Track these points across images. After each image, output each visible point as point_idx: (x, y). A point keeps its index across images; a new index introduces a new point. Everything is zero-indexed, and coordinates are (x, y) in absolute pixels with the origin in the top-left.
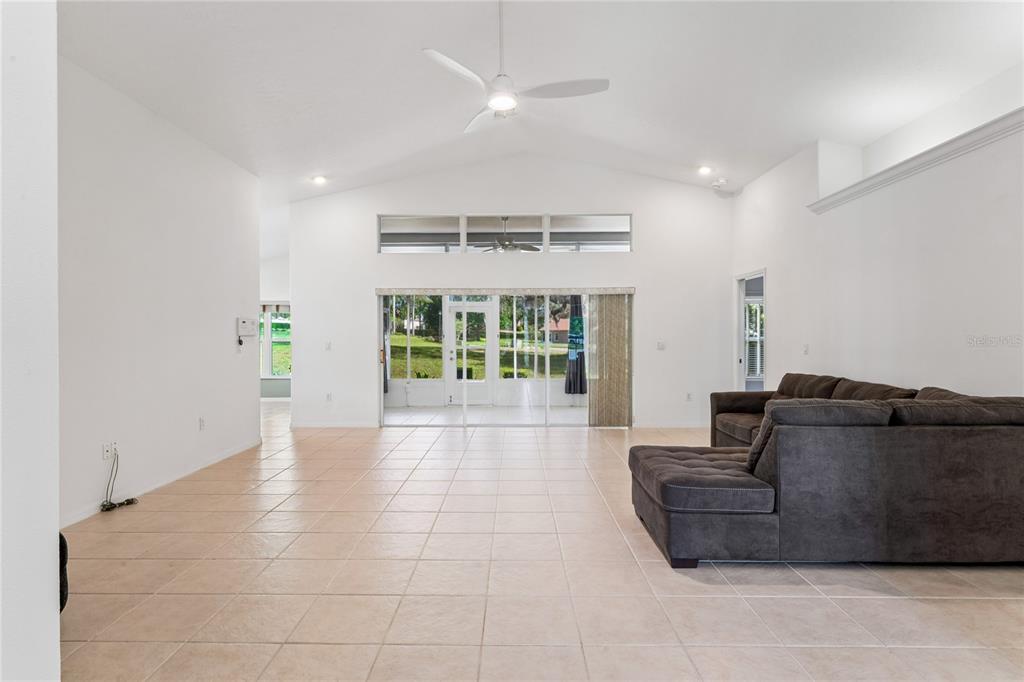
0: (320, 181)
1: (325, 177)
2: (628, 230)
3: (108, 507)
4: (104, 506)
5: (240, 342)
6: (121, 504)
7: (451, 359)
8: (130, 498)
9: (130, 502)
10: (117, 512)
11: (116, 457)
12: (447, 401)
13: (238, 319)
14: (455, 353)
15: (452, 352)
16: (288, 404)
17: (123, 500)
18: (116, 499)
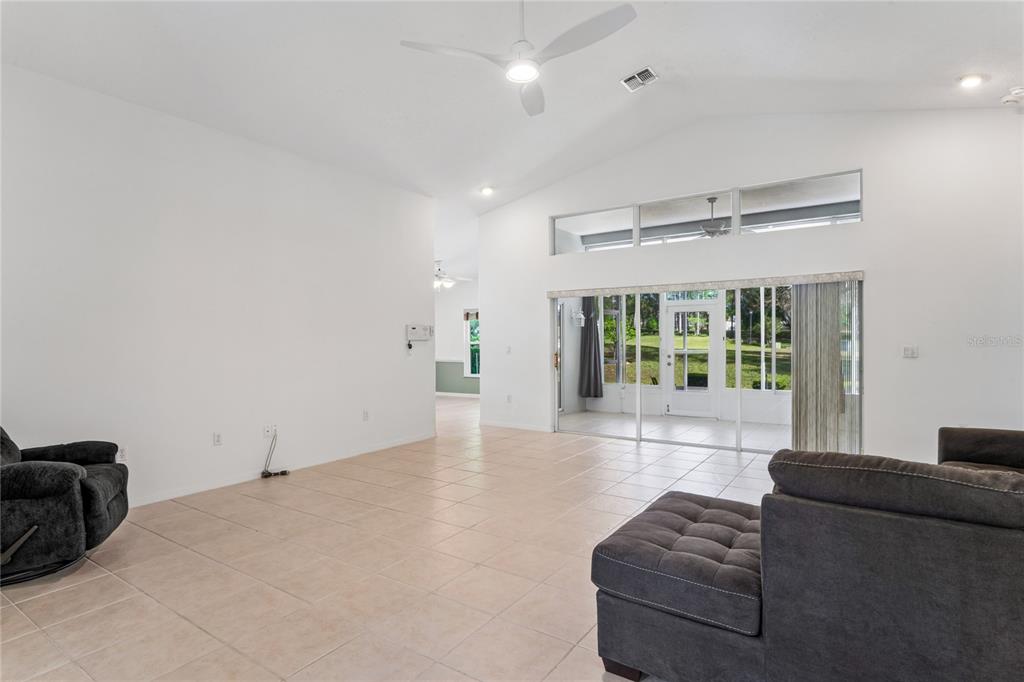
0: (487, 192)
1: (491, 187)
2: (858, 198)
3: (266, 475)
4: (263, 473)
5: (410, 346)
6: (276, 474)
7: (669, 364)
8: (284, 470)
9: (284, 473)
10: (272, 480)
11: (275, 437)
12: (664, 411)
13: (407, 326)
14: (673, 357)
15: (669, 357)
16: (478, 399)
17: (279, 471)
18: (272, 469)
